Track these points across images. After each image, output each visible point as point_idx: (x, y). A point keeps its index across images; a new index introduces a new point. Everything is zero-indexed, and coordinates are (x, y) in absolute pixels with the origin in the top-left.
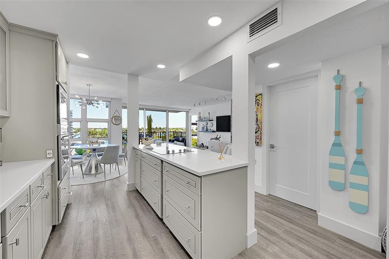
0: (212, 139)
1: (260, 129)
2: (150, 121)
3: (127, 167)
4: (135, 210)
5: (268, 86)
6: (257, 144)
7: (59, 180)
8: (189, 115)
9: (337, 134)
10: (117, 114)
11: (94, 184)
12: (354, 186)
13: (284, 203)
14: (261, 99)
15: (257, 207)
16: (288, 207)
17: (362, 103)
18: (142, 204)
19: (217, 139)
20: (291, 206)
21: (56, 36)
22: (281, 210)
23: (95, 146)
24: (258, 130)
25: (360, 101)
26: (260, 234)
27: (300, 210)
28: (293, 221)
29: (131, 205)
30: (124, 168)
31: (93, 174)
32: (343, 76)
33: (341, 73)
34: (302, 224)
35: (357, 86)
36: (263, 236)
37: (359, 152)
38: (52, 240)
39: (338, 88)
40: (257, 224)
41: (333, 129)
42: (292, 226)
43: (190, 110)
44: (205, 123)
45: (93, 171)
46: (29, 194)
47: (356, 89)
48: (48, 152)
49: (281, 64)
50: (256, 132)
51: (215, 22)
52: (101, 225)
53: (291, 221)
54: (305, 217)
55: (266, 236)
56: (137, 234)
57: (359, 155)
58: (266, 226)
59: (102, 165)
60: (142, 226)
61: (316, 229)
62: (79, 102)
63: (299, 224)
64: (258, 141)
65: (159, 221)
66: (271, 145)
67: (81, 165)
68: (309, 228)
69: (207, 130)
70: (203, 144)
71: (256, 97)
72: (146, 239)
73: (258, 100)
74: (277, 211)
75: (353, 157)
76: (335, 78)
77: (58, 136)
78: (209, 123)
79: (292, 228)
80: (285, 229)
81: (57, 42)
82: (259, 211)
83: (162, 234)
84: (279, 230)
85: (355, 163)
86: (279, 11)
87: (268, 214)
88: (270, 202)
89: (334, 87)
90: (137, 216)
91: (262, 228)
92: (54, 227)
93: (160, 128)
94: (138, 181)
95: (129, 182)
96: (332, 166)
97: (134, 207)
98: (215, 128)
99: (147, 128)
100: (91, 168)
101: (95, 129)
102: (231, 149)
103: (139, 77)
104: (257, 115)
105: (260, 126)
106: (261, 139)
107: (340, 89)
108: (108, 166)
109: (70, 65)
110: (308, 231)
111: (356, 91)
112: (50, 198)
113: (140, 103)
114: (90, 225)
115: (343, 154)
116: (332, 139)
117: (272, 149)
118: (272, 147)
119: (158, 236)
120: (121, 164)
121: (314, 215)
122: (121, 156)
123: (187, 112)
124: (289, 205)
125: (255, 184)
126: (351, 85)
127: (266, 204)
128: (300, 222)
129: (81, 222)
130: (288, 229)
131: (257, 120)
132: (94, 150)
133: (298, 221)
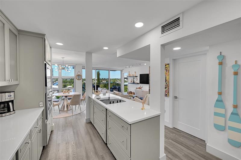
0: (137, 88)
1: (168, 87)
2: (98, 74)
3: (85, 106)
4: (90, 136)
5: (173, 59)
6: (166, 95)
7: (46, 119)
8: (123, 73)
9: (220, 94)
10: (79, 74)
11: (66, 118)
12: (231, 128)
13: (183, 134)
14: (168, 67)
15: (166, 137)
16: (186, 137)
17: (237, 75)
18: (94, 132)
19: (140, 88)
20: (188, 137)
21: (44, 35)
22: (182, 139)
23: (67, 94)
24: (167, 87)
25: (236, 74)
26: (168, 157)
27: (194, 139)
28: (190, 148)
29: (88, 133)
30: (83, 106)
31: (66, 111)
32: (224, 56)
33: (223, 54)
34: (195, 150)
35: (234, 63)
36: (170, 158)
37: (235, 107)
38: (43, 155)
39: (221, 64)
40: (166, 149)
41: (217, 90)
42: (189, 151)
43: (123, 69)
44: (132, 78)
45: (66, 109)
46: (30, 134)
47: (233, 65)
48: (40, 103)
49: (181, 47)
50: (165, 88)
51: (139, 25)
52: (70, 146)
53: (188, 148)
54: (198, 145)
55: (172, 158)
56: (91, 152)
57: (235, 109)
58: (172, 151)
59: (71, 106)
60: (94, 147)
61: (205, 154)
62: (57, 68)
63: (194, 150)
64: (167, 93)
65: (105, 145)
66: (175, 96)
67: (59, 106)
68: (200, 153)
69: (134, 83)
70: (131, 92)
71: (165, 66)
72: (97, 157)
73: (167, 67)
74: (179, 140)
75: (230, 109)
76: (218, 57)
77: (46, 94)
78: (135, 78)
79: (189, 153)
80: (184, 153)
81: (45, 39)
82: (167, 140)
83: (106, 154)
84: (180, 154)
85: (232, 113)
86: (181, 19)
87: (173, 142)
88: (174, 133)
89: (218, 64)
90: (92, 140)
91: (169, 152)
92: (44, 147)
93: (105, 79)
94: (92, 117)
95: (86, 117)
96: (216, 114)
97: (90, 134)
98: (138, 81)
99: (97, 79)
100: (64, 107)
101: (66, 79)
102: (149, 97)
103: (92, 54)
104: (166, 77)
105: (168, 84)
106: (168, 92)
107: (222, 64)
108: (74, 106)
109: (52, 49)
110: (200, 156)
111: (233, 66)
112: (41, 132)
113: (93, 66)
114: (64, 146)
115: (224, 107)
116: (216, 97)
117: (176, 99)
118: (176, 97)
119: (104, 155)
120: (82, 104)
121: (203, 143)
122: (82, 100)
123: (122, 71)
124: (186, 136)
125: (165, 120)
126: (230, 63)
127: (171, 134)
128: (194, 149)
129: (59, 143)
130: (186, 153)
131: (166, 80)
132: (66, 96)
133: (193, 148)
